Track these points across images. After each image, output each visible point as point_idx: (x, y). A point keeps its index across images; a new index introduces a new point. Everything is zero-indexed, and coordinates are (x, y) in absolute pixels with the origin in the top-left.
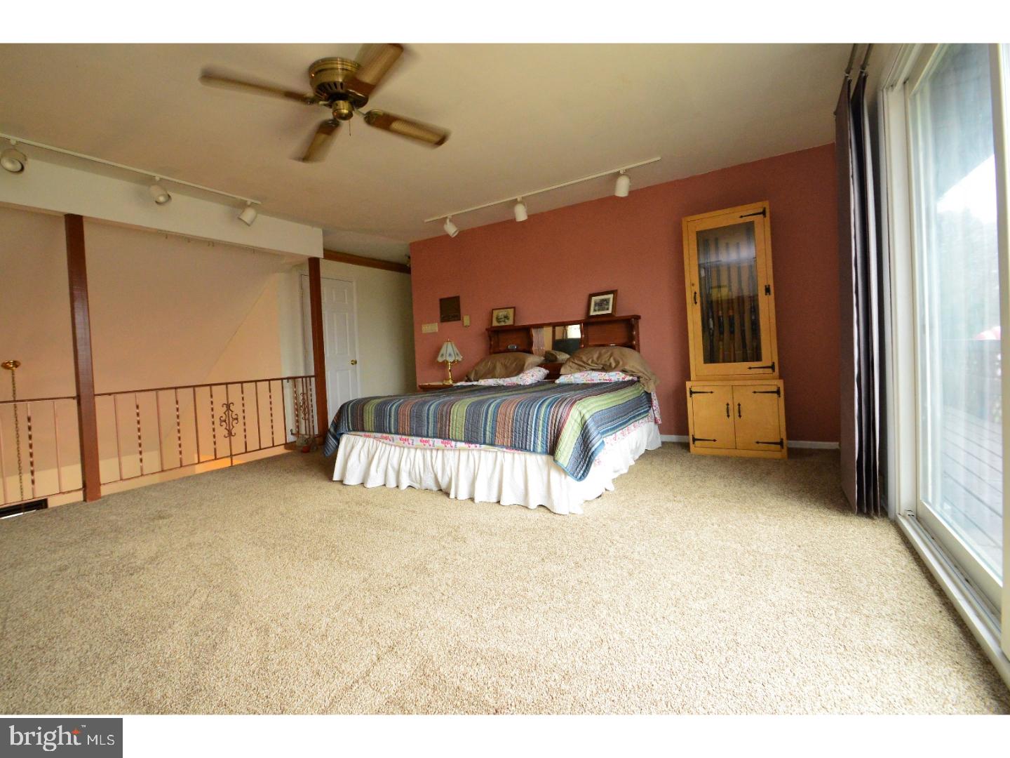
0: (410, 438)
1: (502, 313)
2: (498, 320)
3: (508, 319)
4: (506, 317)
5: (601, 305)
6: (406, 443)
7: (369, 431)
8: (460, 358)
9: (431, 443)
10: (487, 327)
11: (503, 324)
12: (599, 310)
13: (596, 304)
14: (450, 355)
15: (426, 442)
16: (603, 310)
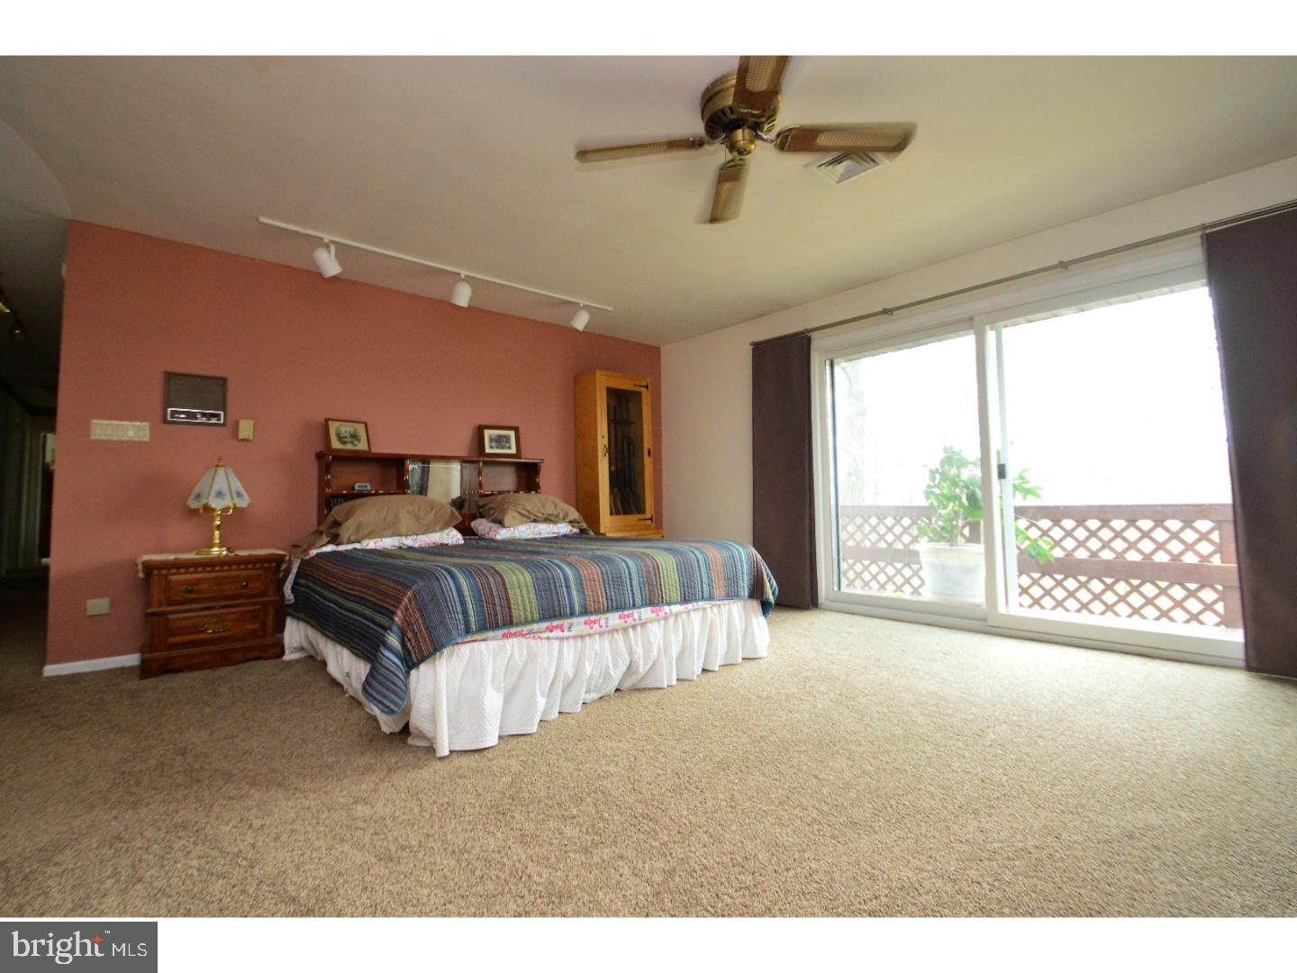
0: (603, 617)
1: (346, 429)
2: (340, 438)
3: (359, 440)
4: (354, 436)
5: (500, 441)
6: (596, 627)
7: (527, 623)
8: (243, 503)
9: (636, 615)
10: (318, 450)
11: (349, 447)
12: (497, 447)
13: (491, 440)
14: (220, 494)
15: (628, 616)
16: (503, 448)
